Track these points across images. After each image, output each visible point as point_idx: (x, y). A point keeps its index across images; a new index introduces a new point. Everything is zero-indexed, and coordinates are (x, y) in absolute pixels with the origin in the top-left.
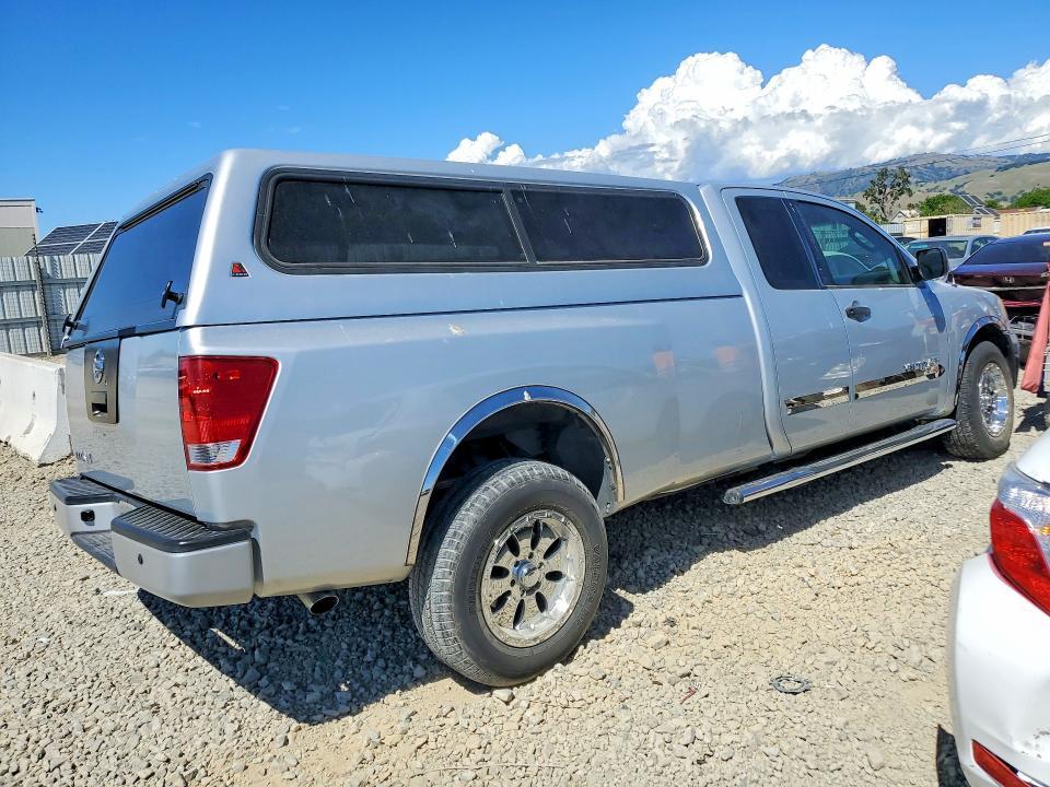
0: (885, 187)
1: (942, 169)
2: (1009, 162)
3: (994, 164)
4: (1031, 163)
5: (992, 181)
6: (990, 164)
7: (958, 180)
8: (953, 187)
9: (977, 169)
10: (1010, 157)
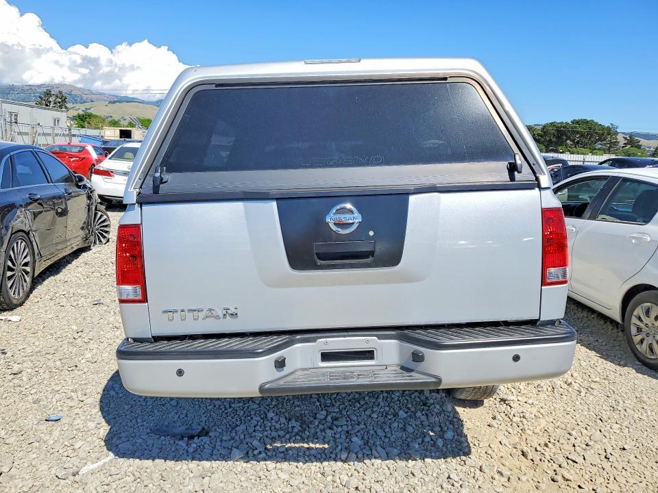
0: (50, 102)
1: (76, 96)
2: (116, 99)
3: (108, 99)
4: (127, 102)
5: (106, 108)
6: (105, 98)
7: (87, 105)
8: (84, 109)
9: (98, 100)
10: (116, 97)
